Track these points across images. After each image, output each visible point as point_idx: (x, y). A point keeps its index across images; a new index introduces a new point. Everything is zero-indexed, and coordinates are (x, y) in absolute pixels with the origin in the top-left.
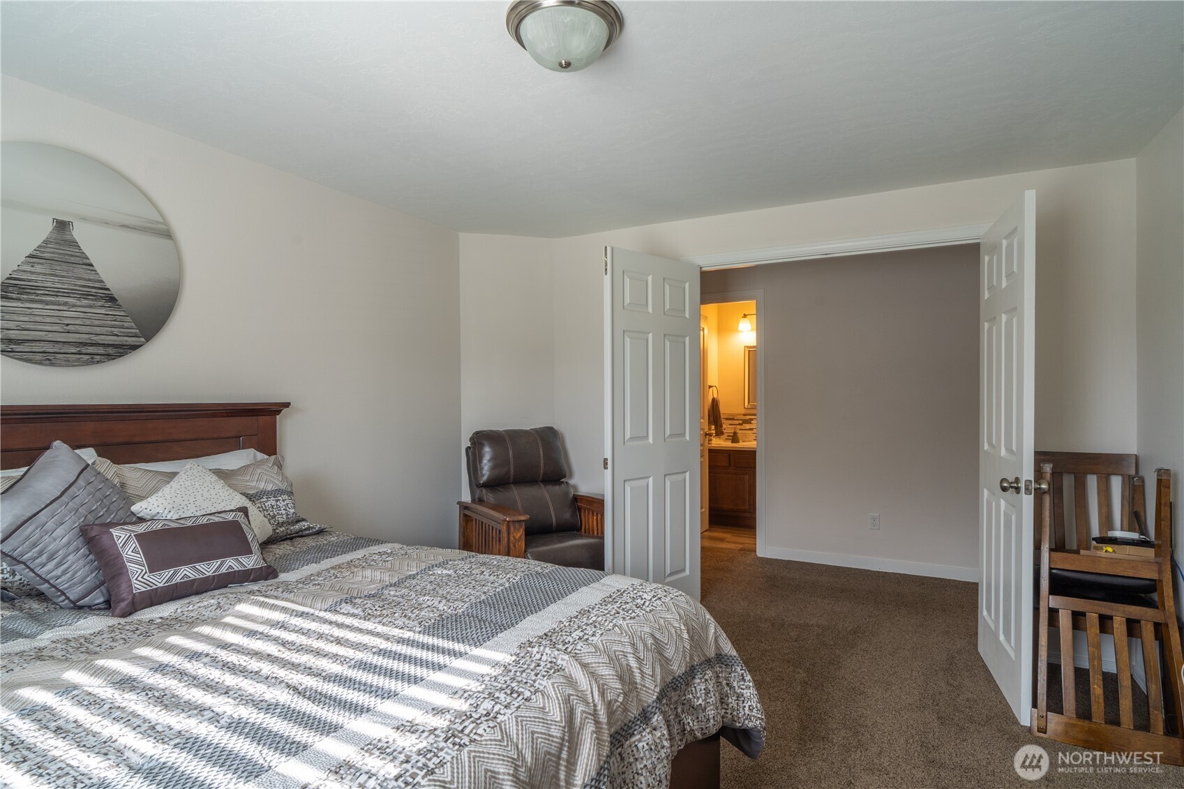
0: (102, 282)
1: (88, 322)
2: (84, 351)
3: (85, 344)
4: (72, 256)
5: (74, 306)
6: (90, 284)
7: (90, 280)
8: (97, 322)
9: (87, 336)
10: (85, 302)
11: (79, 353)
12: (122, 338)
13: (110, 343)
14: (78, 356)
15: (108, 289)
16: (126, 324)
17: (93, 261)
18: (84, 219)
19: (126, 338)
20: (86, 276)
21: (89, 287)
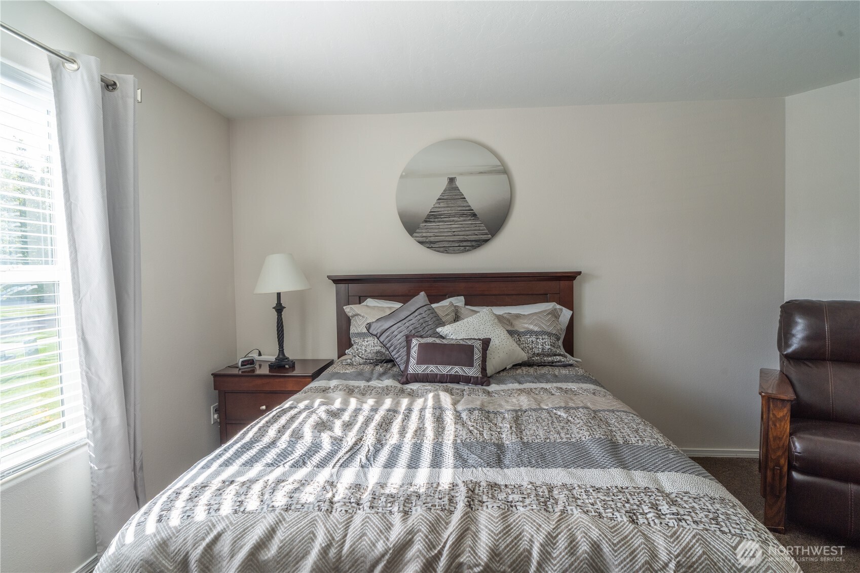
0: (470, 206)
1: (463, 229)
2: (461, 245)
3: (462, 241)
4: (456, 195)
5: (457, 221)
6: (464, 209)
7: (464, 206)
8: (467, 229)
9: (463, 237)
10: (462, 219)
11: (459, 246)
12: (479, 236)
13: (474, 239)
14: (459, 248)
15: (472, 210)
16: (481, 228)
17: (465, 196)
18: (461, 174)
19: (481, 236)
20: (462, 205)
21: (463, 210)
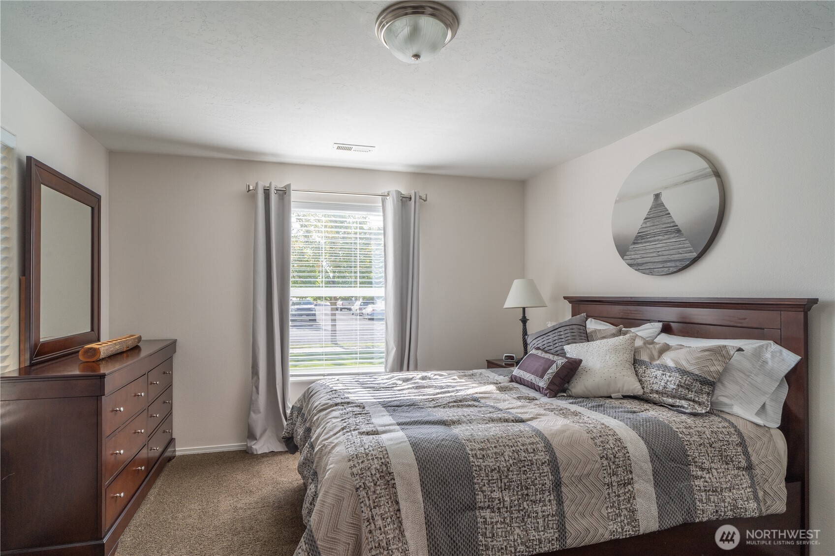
0: (674, 222)
1: (667, 248)
2: (665, 266)
3: (665, 262)
4: (661, 212)
5: (661, 240)
6: (669, 225)
7: (668, 223)
8: (671, 247)
9: (667, 257)
10: (666, 237)
11: (663, 267)
12: (683, 255)
13: (678, 259)
14: (663, 269)
15: (677, 226)
16: (685, 245)
17: (670, 211)
18: (666, 188)
19: (685, 254)
20: (667, 221)
21: (668, 227)
